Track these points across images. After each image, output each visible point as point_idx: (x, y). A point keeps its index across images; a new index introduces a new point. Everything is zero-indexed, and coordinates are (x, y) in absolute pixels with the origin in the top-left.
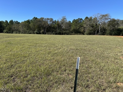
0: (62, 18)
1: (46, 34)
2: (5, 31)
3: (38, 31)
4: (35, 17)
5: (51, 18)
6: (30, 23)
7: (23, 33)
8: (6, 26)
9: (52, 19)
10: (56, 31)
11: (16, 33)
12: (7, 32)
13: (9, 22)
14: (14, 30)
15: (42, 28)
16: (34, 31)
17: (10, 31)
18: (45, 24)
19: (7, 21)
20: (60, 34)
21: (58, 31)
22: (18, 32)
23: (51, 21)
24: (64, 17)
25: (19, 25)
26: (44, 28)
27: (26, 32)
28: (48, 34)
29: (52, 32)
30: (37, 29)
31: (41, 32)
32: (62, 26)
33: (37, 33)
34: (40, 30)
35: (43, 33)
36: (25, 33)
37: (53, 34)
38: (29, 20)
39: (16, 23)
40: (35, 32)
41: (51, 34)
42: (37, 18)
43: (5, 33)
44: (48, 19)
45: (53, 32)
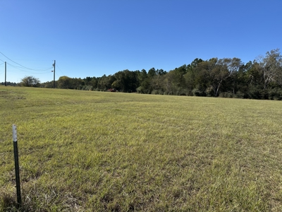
0: (265, 56)
1: (218, 96)
2: (139, 89)
3: (200, 89)
4: (196, 59)
5: (234, 59)
6: (185, 73)
7: (170, 94)
8: (143, 80)
9: (238, 60)
10: (245, 90)
11: (157, 93)
12: (142, 92)
13: (147, 72)
14: (154, 88)
15: (210, 82)
16: (192, 88)
17: (148, 89)
18: (218, 72)
19: (144, 71)
20: (257, 96)
21: (253, 89)
22: (160, 91)
23: (233, 65)
24: (272, 52)
25: (165, 78)
26: (216, 83)
27: (176, 90)
28: (224, 97)
29: (236, 91)
30: (198, 86)
31: (208, 91)
32: (266, 77)
33: (198, 94)
34: (206, 87)
35: (213, 94)
36: (173, 94)
37: (239, 97)
38: (185, 65)
39: (160, 73)
40: (195, 90)
41: (231, 97)
42: (201, 60)
43: (139, 92)
44: (227, 61)
45: (239, 92)
